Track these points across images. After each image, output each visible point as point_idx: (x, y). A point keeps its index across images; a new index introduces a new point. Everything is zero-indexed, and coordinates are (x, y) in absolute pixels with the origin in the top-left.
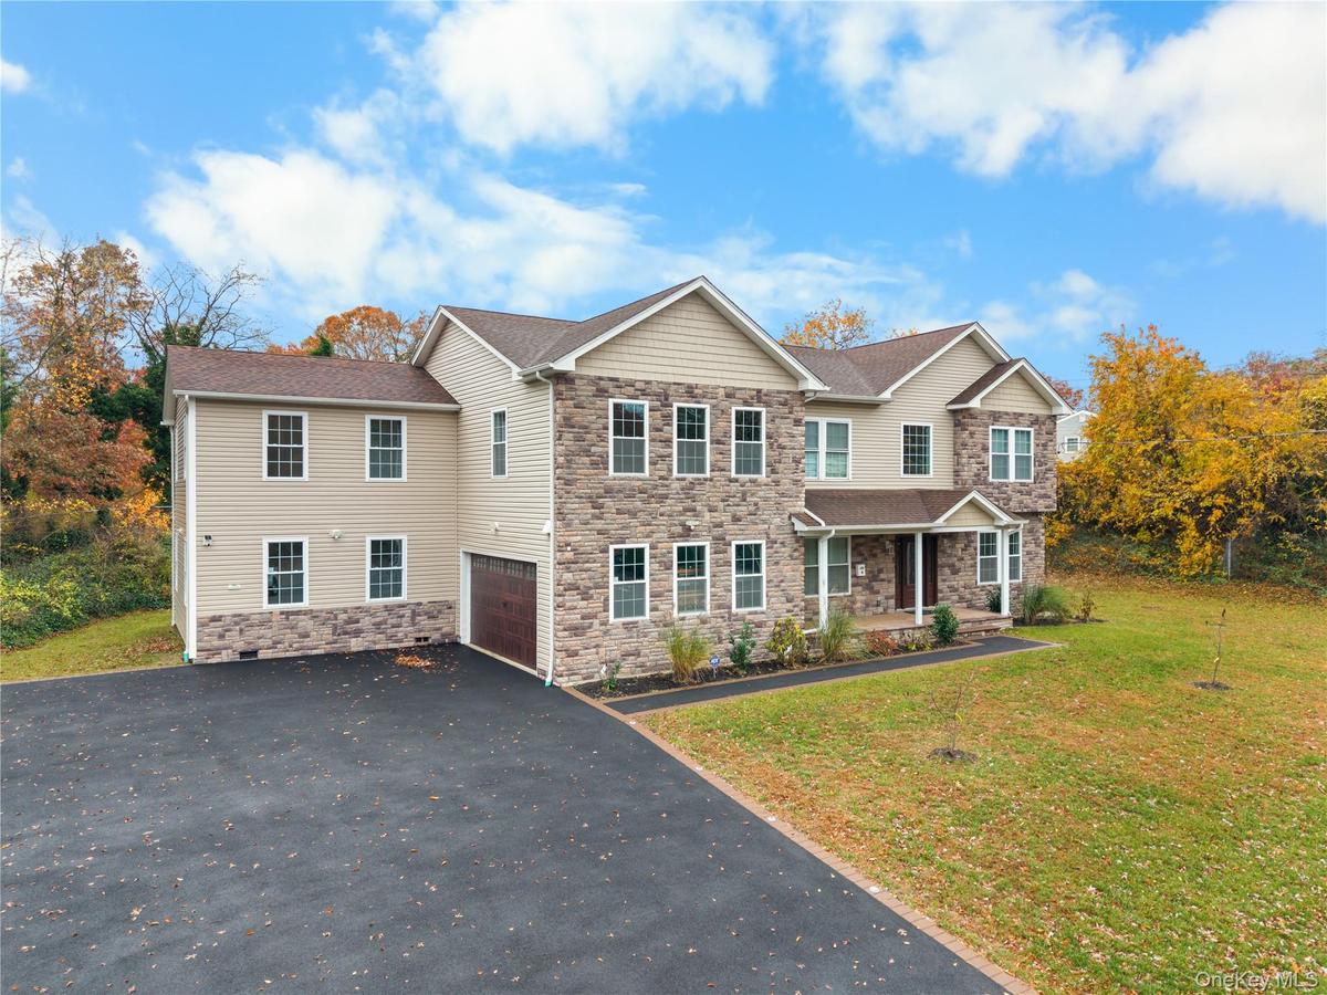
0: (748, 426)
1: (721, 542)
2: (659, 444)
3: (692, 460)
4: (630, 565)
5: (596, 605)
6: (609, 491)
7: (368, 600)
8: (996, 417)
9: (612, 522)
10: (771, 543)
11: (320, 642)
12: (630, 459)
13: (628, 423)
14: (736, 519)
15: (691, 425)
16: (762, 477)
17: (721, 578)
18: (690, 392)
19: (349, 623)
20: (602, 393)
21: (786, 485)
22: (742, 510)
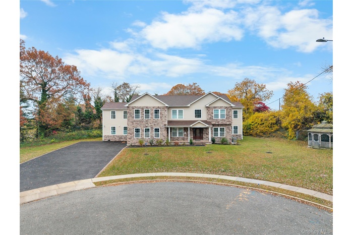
0: (157, 112)
1: (152, 128)
2: (142, 115)
3: (147, 117)
4: (137, 131)
5: (132, 136)
6: (134, 121)
7: (123, 135)
8: (215, 107)
9: (135, 125)
10: (161, 128)
11: (117, 139)
12: (137, 117)
13: (137, 112)
14: (155, 125)
15: (147, 112)
16: (159, 119)
17: (152, 133)
18: (147, 107)
19: (121, 137)
20: (133, 108)
21: (163, 120)
22: (156, 124)
